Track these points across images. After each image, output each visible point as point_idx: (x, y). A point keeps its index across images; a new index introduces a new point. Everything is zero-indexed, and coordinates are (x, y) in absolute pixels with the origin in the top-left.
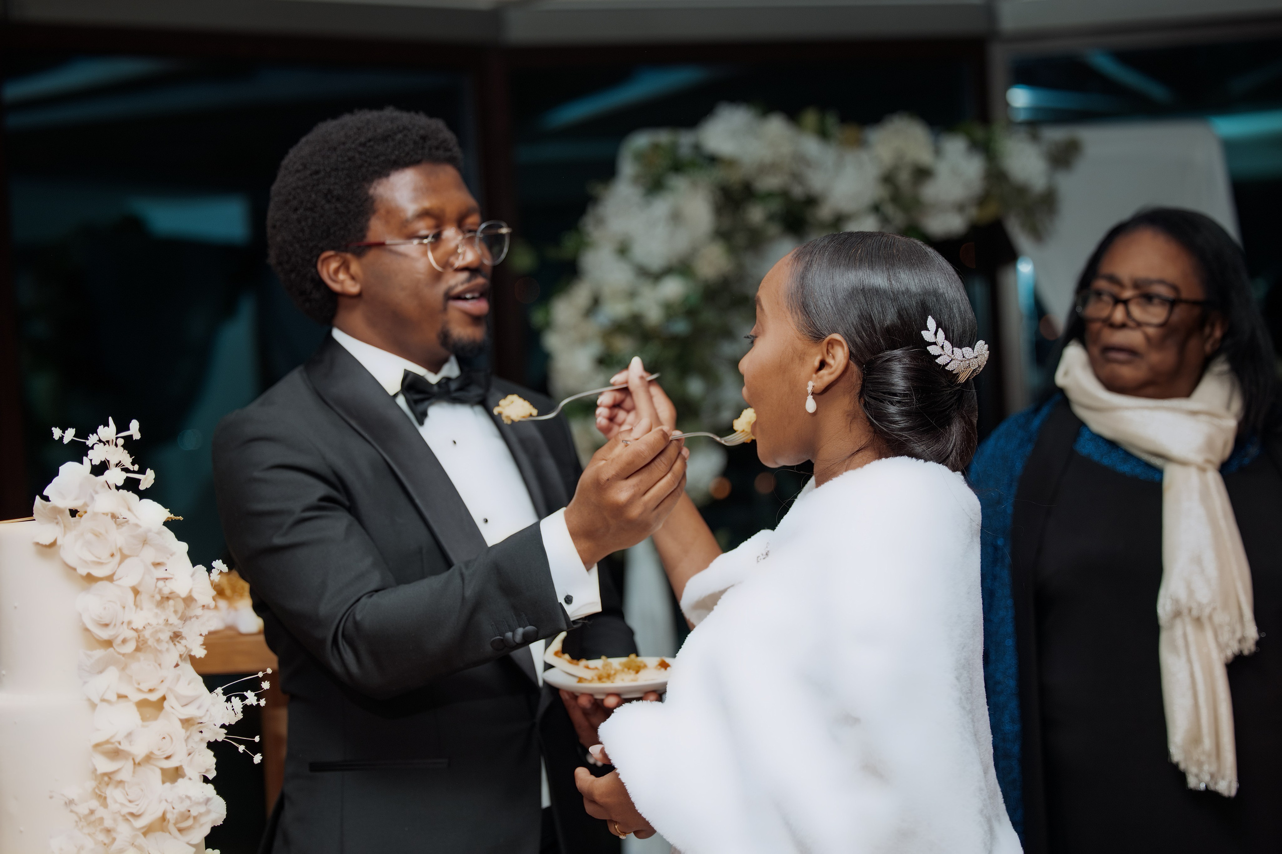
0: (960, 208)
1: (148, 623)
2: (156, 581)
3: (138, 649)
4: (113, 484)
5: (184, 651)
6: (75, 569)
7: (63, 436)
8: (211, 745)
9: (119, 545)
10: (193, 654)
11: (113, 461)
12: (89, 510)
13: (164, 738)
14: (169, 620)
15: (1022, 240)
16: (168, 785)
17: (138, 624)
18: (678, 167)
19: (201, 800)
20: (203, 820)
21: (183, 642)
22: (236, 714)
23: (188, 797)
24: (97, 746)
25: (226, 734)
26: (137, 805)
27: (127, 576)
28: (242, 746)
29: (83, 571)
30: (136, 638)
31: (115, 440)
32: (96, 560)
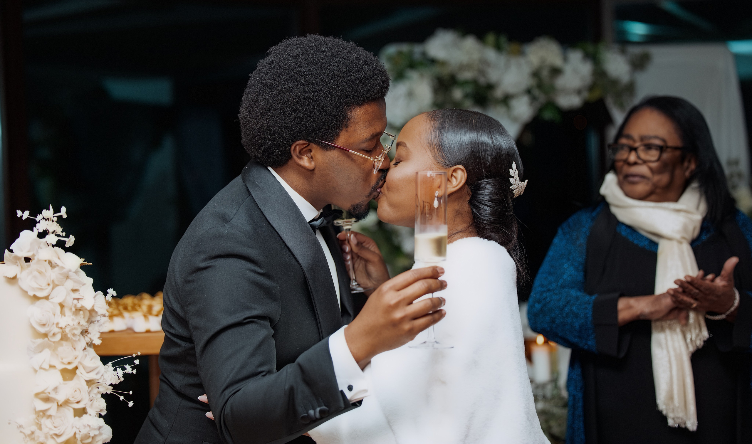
0: (579, 92)
1: (69, 324)
2: (73, 300)
3: (62, 339)
4: (50, 243)
5: (89, 341)
6: (26, 292)
7: (23, 215)
8: (104, 396)
9: (52, 278)
10: (94, 342)
11: (51, 230)
12: (36, 258)
13: (76, 391)
14: (80, 323)
16: (77, 418)
17: (62, 325)
18: (413, 65)
19: (96, 427)
20: (98, 439)
21: (89, 335)
22: (119, 378)
23: (89, 426)
24: (37, 395)
25: (112, 389)
26: (59, 429)
27: (57, 297)
28: (122, 396)
29: (31, 293)
30: (61, 333)
31: (52, 218)
32: (39, 287)
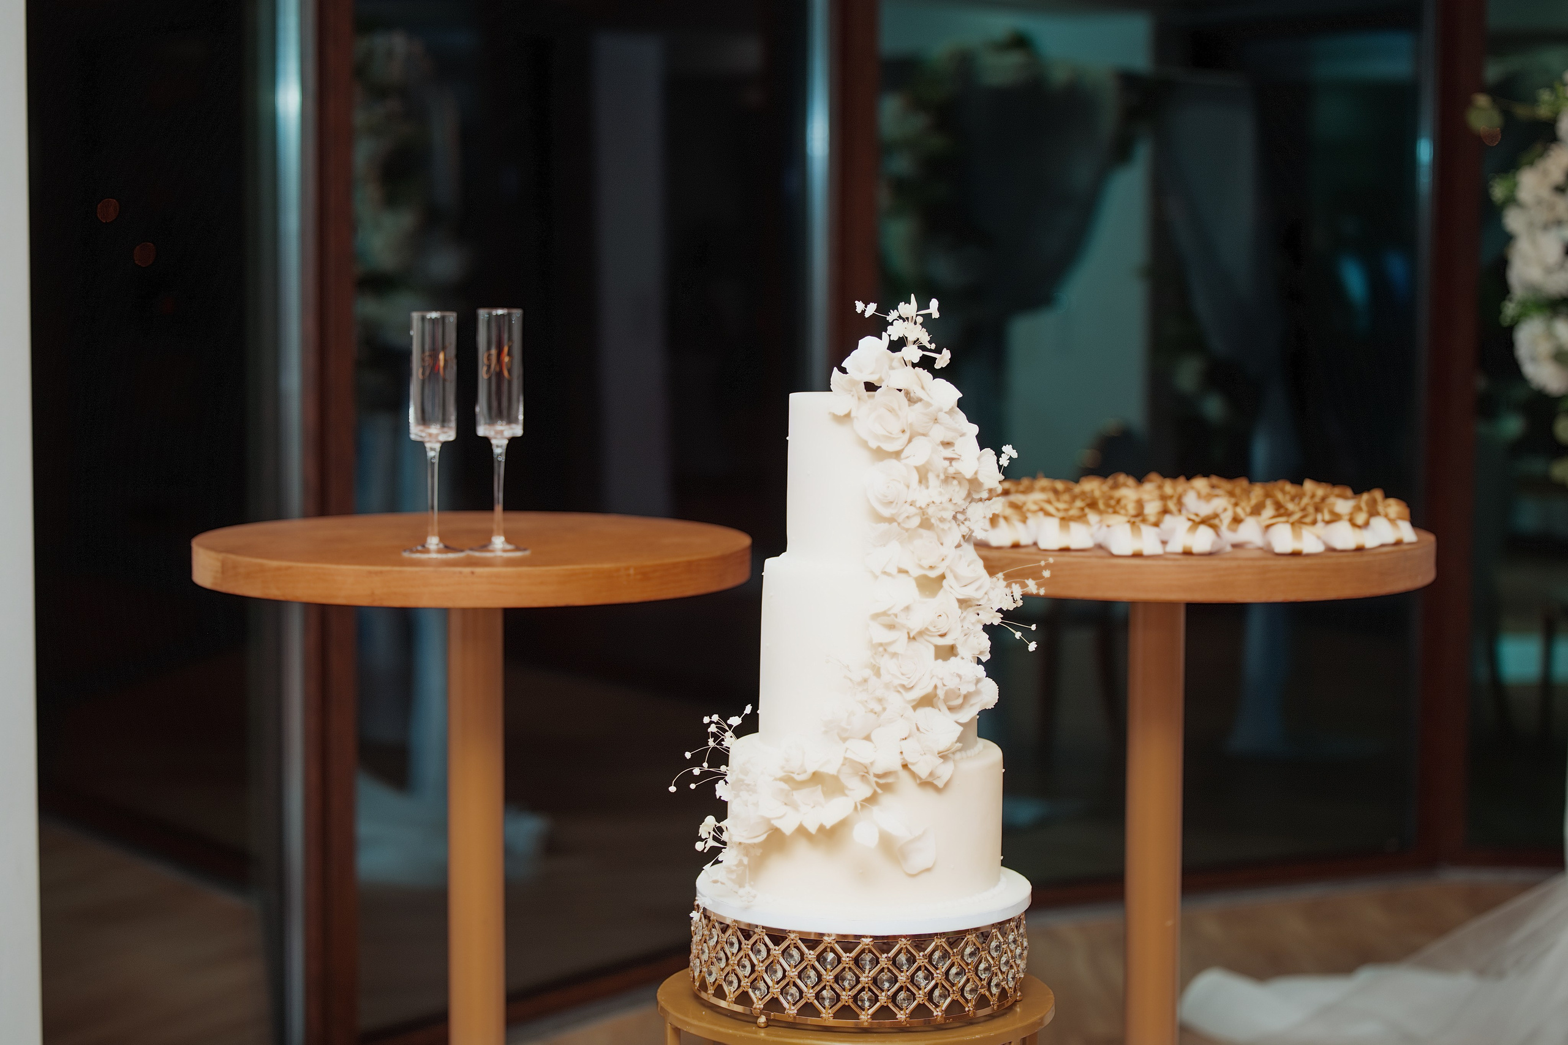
1: (933, 502)
2: (942, 460)
3: (921, 526)
4: (909, 361)
5: (967, 532)
6: (866, 442)
7: (865, 310)
8: (988, 629)
9: (910, 423)
10: (975, 535)
11: (911, 339)
12: (885, 384)
13: (940, 616)
14: (953, 499)
16: (940, 661)
17: (922, 502)
19: (972, 680)
20: (973, 701)
21: (966, 523)
23: (959, 676)
24: (876, 616)
25: (1002, 619)
26: (909, 678)
27: (913, 456)
28: (1019, 632)
29: (873, 444)
30: (920, 515)
31: (914, 317)
32: (886, 433)
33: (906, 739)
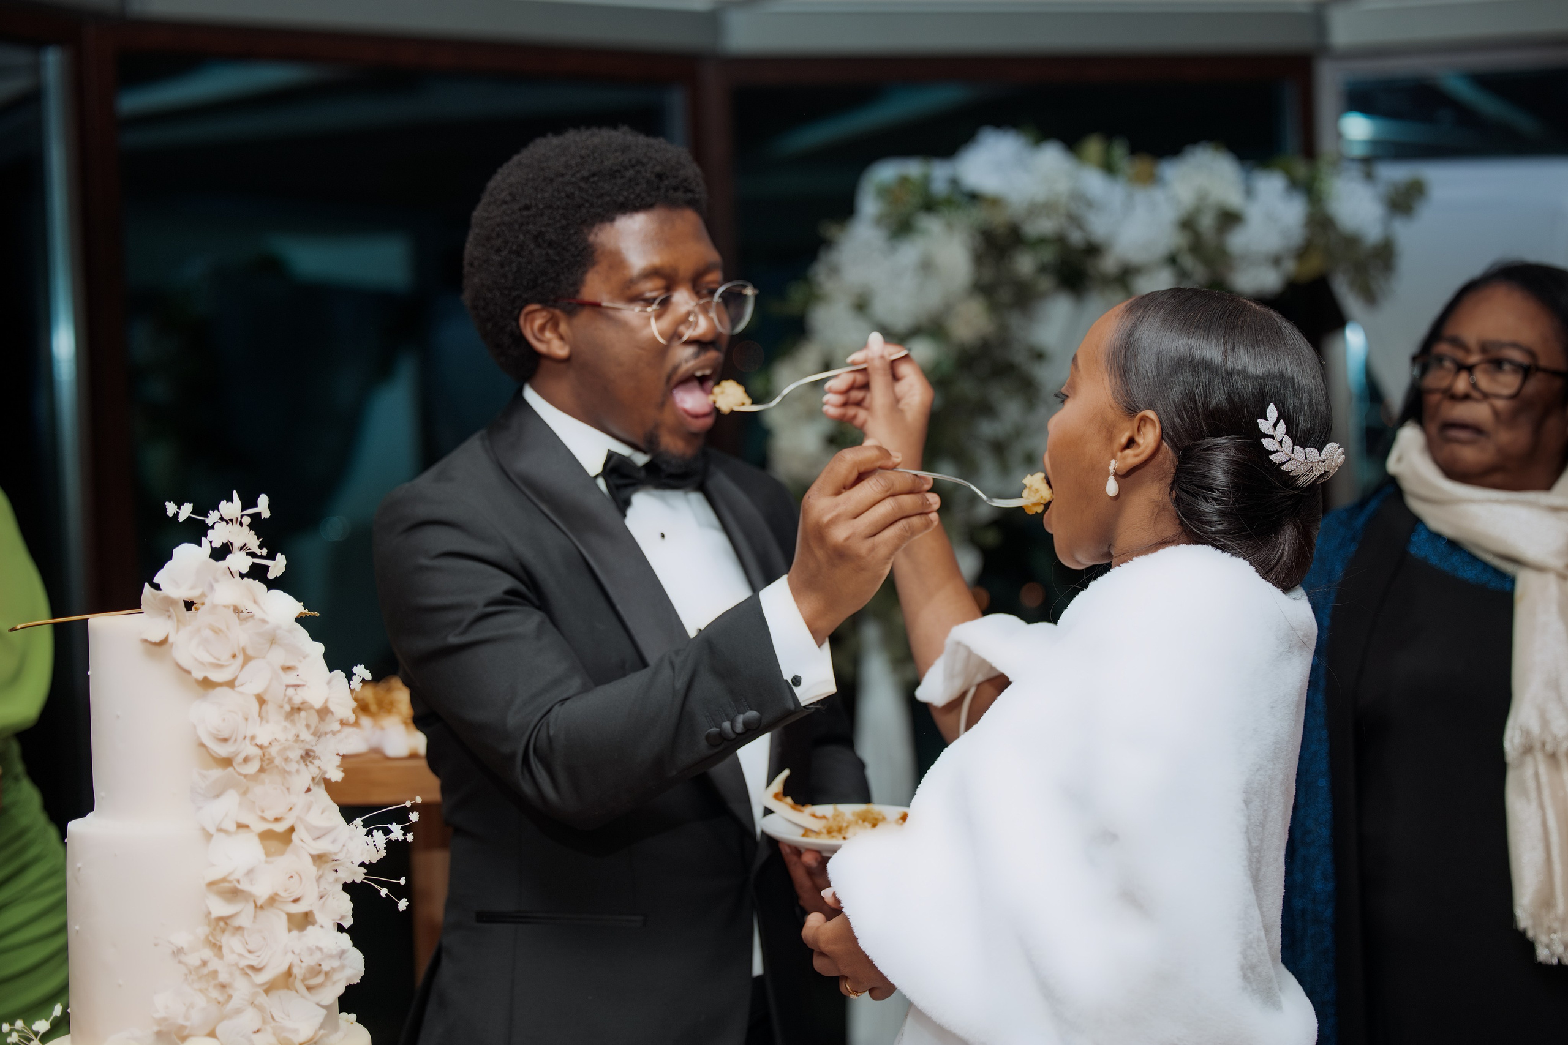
1: (275, 739)
2: (285, 688)
3: (262, 770)
4: (236, 571)
5: (317, 773)
6: (189, 672)
7: (178, 513)
8: (348, 887)
9: (242, 644)
10: (327, 776)
11: (237, 544)
12: (207, 601)
13: (292, 877)
14: (300, 736)
15: (1350, 301)
16: (295, 933)
17: (263, 740)
18: (930, 205)
19: (334, 952)
20: (336, 977)
21: (317, 762)
22: (377, 851)
23: (320, 949)
24: (211, 884)
25: (365, 874)
26: (259, 956)
27: (251, 682)
28: (385, 889)
29: (199, 674)
30: (260, 756)
31: (239, 518)
32: (214, 661)
33: (258, 1031)
